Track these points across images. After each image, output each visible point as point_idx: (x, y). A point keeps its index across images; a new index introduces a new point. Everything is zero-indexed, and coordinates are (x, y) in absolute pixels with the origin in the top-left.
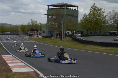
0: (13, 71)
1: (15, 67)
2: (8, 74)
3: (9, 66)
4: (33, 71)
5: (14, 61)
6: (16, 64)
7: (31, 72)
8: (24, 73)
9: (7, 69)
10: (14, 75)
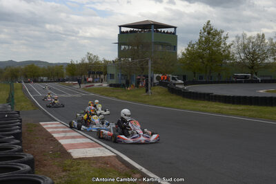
0: (72, 154)
1: (74, 146)
2: (66, 162)
3: (62, 143)
4: (113, 154)
5: (68, 134)
6: (73, 140)
7: (109, 157)
8: (97, 159)
9: (59, 151)
10: (78, 164)
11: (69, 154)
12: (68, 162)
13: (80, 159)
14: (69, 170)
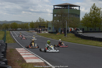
0: (26, 61)
1: (28, 58)
2: (23, 64)
4: (43, 62)
5: (27, 54)
6: (28, 56)
7: (41, 63)
8: (36, 63)
9: (21, 60)
10: (28, 65)
11: (25, 61)
12: (24, 64)
13: (29, 63)
14: (24, 67)
